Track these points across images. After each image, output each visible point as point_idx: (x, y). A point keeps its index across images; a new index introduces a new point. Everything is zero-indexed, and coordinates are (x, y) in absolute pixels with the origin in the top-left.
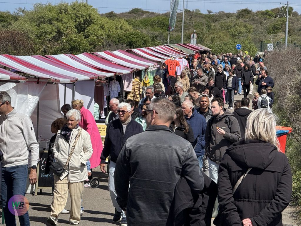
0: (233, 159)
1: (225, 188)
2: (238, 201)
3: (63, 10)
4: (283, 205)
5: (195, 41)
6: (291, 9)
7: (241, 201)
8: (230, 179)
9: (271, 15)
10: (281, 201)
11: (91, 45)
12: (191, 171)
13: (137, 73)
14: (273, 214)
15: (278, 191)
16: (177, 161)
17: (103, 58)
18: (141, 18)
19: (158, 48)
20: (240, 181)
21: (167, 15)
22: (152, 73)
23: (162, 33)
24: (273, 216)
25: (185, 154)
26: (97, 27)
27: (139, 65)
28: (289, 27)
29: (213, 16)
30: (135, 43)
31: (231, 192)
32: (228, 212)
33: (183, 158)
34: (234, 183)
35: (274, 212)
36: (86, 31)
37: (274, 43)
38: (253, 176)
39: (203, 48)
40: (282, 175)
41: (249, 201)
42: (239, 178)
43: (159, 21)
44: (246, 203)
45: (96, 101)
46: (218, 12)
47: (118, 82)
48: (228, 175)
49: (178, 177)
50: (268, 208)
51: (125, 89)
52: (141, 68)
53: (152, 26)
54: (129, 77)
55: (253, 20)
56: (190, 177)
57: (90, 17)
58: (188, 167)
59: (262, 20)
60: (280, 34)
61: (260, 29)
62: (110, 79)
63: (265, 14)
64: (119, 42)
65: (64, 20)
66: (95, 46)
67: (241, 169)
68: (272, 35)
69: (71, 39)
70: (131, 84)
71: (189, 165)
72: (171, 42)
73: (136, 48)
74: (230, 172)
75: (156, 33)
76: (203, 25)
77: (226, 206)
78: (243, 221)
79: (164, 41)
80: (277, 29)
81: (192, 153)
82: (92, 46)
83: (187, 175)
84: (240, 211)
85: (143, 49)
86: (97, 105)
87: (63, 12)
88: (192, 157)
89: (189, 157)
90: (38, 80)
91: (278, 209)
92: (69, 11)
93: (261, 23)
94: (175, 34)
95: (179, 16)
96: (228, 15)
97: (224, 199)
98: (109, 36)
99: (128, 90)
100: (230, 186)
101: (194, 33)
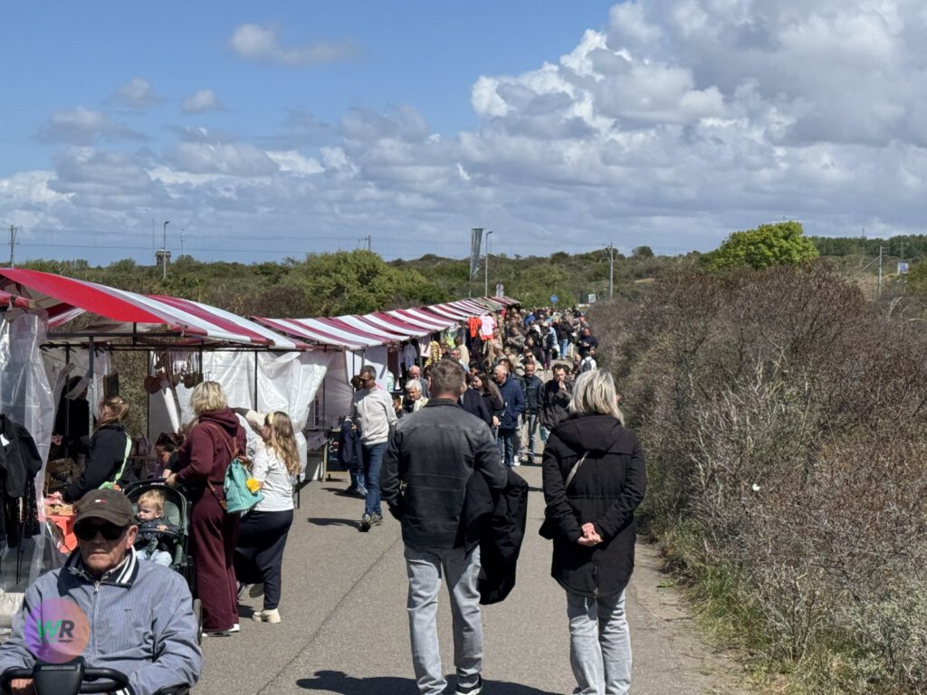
0: (562, 440)
1: (554, 483)
2: (574, 498)
3: (341, 259)
4: (637, 500)
5: (502, 293)
6: (615, 251)
7: (577, 498)
8: (560, 469)
9: (591, 259)
10: (634, 494)
11: (378, 301)
12: (487, 463)
13: (436, 336)
14: (624, 513)
15: (627, 480)
16: (466, 446)
17: (395, 318)
18: (435, 266)
19: (457, 304)
20: (574, 471)
21: (466, 261)
22: (453, 334)
23: (461, 284)
24: (624, 517)
25: (478, 438)
26: (384, 279)
27: (437, 325)
28: (614, 272)
29: (522, 261)
30: (430, 297)
31: (563, 487)
32: (562, 516)
33: (475, 443)
34: (565, 474)
35: (624, 510)
36: (370, 284)
37: (596, 293)
38: (593, 461)
39: (511, 301)
40: (632, 458)
41: (588, 498)
42: (572, 466)
43: (457, 269)
44: (585, 501)
45: (390, 369)
46: (527, 256)
47: (413, 347)
48: (556, 464)
49: (470, 471)
50: (616, 506)
51: (422, 354)
52: (440, 329)
53: (450, 276)
54: (426, 340)
55: (571, 265)
56: (488, 470)
57: (374, 266)
58: (484, 456)
59: (581, 265)
60: (604, 282)
61: (579, 276)
62: (404, 343)
63: (586, 258)
64: (411, 296)
65: (343, 271)
66: (384, 303)
67: (575, 453)
68: (593, 284)
69: (355, 296)
70: (429, 348)
71: (485, 452)
72: (474, 296)
73: (432, 304)
74: (559, 459)
75: (454, 284)
76: (510, 273)
77: (558, 508)
78: (583, 527)
79: (464, 296)
80: (600, 275)
81: (488, 437)
82: (381, 303)
83: (483, 468)
84: (577, 513)
85: (442, 305)
86: (391, 375)
87: (342, 262)
88: (488, 442)
89: (484, 442)
90: (326, 348)
91: (630, 505)
92: (349, 261)
93: (580, 269)
94: (477, 285)
95: (482, 262)
96: (541, 260)
97: (554, 497)
98: (398, 290)
99: (426, 355)
100: (561, 479)
101: (499, 283)
